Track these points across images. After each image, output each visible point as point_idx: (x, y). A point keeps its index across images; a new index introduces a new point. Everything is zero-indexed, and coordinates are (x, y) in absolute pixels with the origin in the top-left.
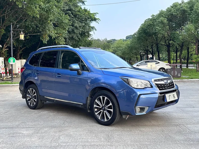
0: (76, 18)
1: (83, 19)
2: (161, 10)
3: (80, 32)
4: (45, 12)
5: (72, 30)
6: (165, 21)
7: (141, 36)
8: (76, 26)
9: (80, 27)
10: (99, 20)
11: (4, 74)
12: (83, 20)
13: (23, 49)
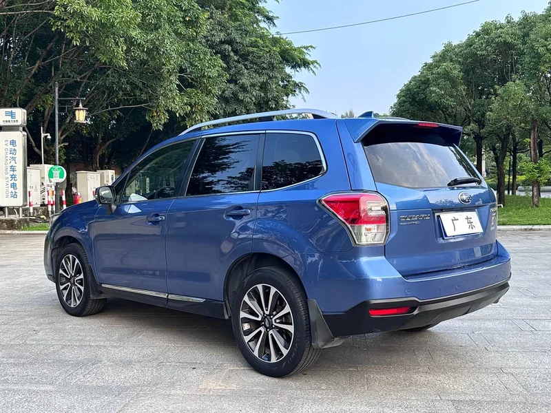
0: (246, 61)
1: (265, 66)
2: (446, 43)
3: (253, 99)
4: (146, 52)
5: (233, 93)
6: (456, 72)
7: (404, 111)
8: (243, 84)
9: (253, 85)
10: (317, 66)
11: (52, 205)
12: (264, 68)
13: (108, 143)
